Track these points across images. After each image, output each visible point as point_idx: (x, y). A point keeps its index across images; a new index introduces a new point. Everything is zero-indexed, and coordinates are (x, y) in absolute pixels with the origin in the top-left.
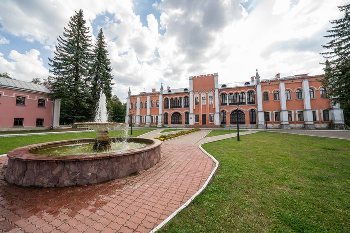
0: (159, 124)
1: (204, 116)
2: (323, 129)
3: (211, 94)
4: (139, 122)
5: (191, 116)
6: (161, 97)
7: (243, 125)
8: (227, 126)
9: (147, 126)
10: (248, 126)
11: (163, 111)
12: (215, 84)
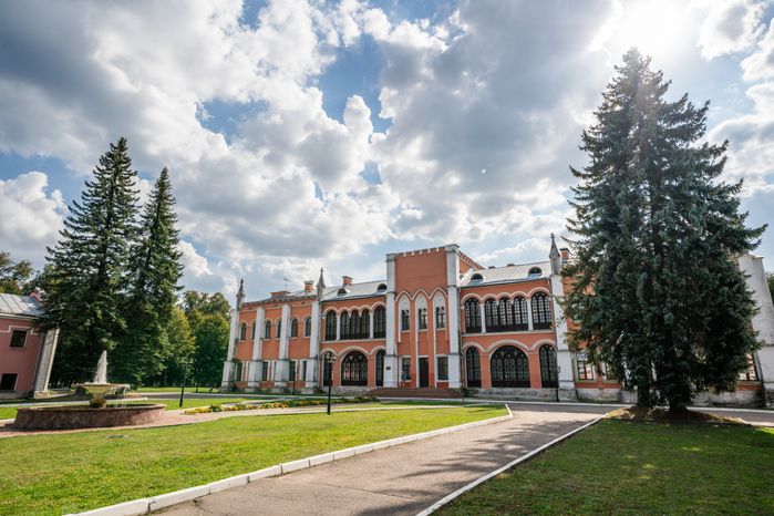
0: (307, 385)
1: (424, 363)
2: (742, 406)
3: (438, 302)
4: (260, 377)
5: (388, 362)
6: (315, 307)
7: (522, 390)
8: (482, 390)
9: (277, 391)
10: (536, 393)
11: (321, 346)
12: (449, 274)
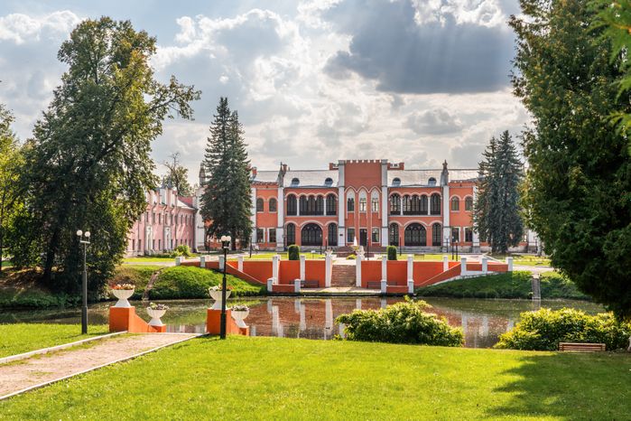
0: (278, 246)
1: (363, 232)
3: (375, 195)
5: (340, 231)
6: (280, 192)
7: (422, 247)
10: (429, 249)
11: (285, 220)
12: (383, 178)
